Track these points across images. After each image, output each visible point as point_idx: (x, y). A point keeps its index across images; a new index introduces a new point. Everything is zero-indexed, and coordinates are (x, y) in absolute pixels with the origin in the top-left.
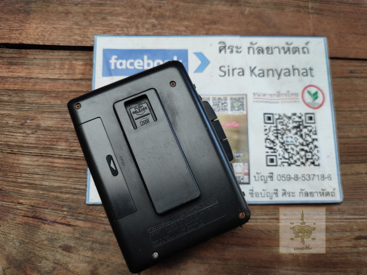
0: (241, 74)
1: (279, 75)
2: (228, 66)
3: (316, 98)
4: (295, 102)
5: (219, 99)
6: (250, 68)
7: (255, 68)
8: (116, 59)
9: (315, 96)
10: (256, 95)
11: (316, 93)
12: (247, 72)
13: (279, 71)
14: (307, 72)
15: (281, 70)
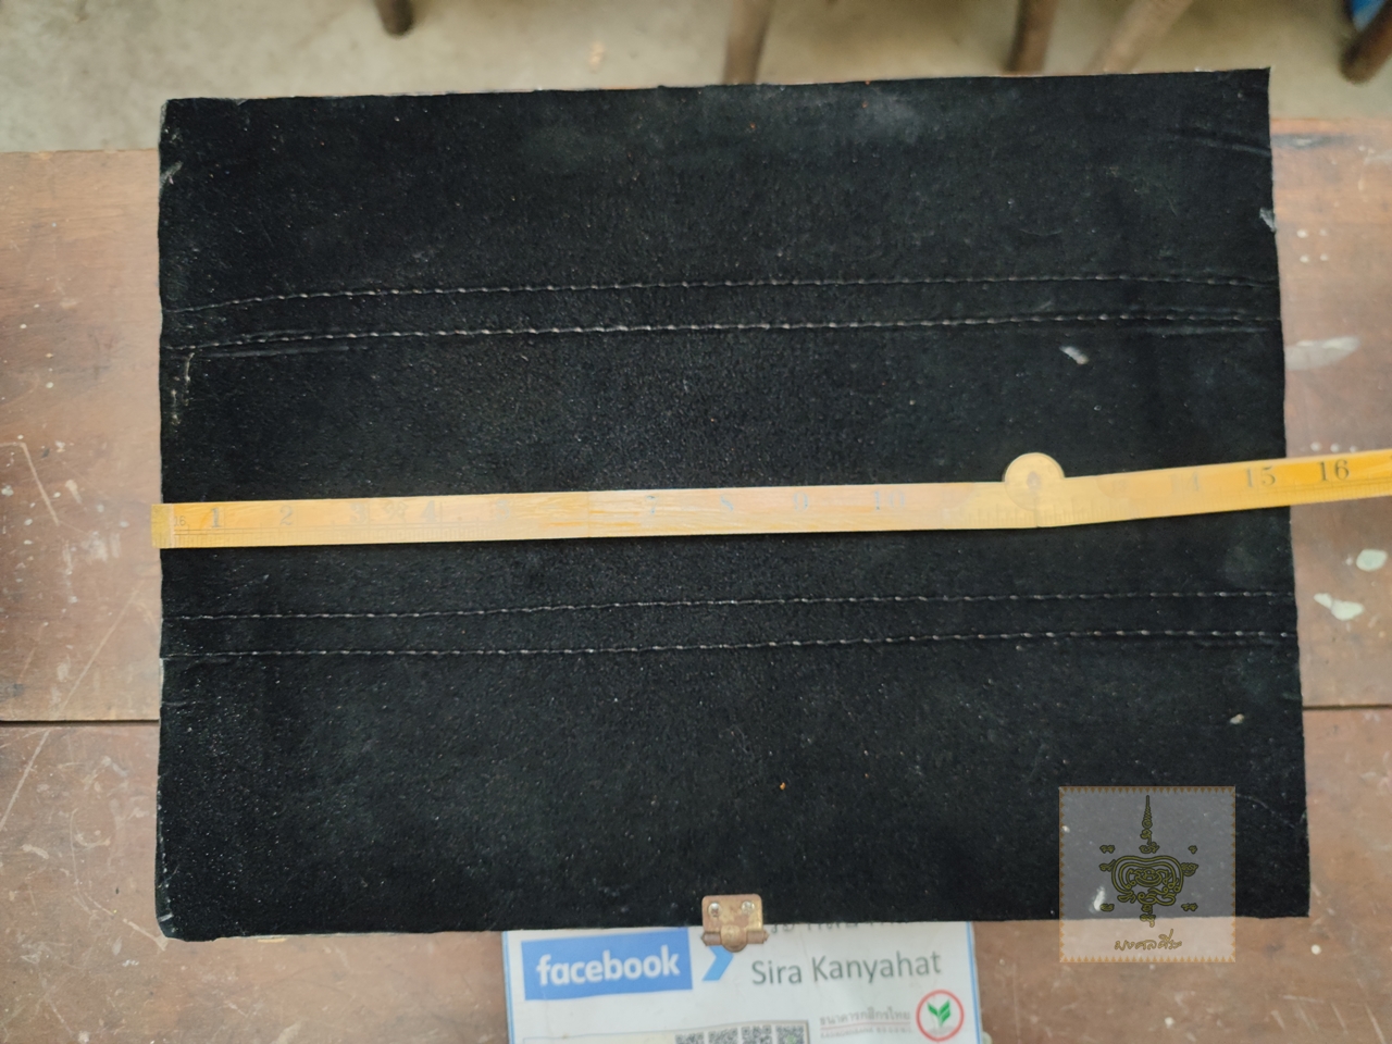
0: (795, 978)
1: (872, 975)
2: (770, 962)
3: (948, 1015)
4: (903, 1030)
5: (756, 1030)
6: (814, 961)
7: (823, 959)
8: (548, 963)
9: (944, 1013)
10: (827, 1022)
11: (946, 1006)
12: (807, 973)
13: (871, 967)
14: (927, 965)
15: (875, 964)
